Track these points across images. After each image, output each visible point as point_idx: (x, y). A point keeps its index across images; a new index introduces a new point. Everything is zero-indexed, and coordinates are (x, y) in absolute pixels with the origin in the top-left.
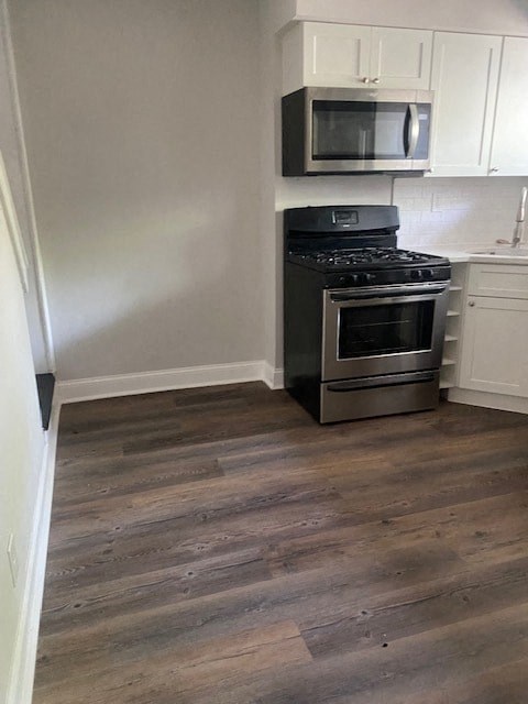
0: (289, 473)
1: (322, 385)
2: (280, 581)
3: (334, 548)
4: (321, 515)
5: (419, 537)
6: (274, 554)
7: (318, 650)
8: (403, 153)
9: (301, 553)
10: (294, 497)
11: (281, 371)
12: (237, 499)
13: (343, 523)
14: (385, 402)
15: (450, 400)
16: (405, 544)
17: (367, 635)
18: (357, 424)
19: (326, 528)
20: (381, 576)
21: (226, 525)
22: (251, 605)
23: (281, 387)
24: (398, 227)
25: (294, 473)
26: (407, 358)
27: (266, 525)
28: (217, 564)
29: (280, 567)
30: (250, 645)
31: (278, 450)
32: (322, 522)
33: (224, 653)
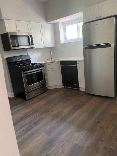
0: (26, 111)
1: (26, 92)
2: (35, 128)
3: (42, 119)
4: (37, 115)
5: (55, 111)
6: (32, 124)
7: (49, 134)
8: (29, 44)
9: (37, 122)
10: (29, 114)
11: (13, 93)
12: (18, 119)
13: (41, 114)
14: (33, 94)
15: (48, 89)
16: (53, 113)
17: (55, 128)
18: (34, 98)
19: (39, 116)
20: (53, 119)
21: (19, 124)
22: (33, 134)
23: (14, 96)
24: (30, 59)
25: (27, 110)
26: (36, 84)
27: (27, 121)
28: (21, 131)
29: (34, 126)
30: (37, 139)
31: (21, 108)
32: (37, 116)
33: (33, 143)
